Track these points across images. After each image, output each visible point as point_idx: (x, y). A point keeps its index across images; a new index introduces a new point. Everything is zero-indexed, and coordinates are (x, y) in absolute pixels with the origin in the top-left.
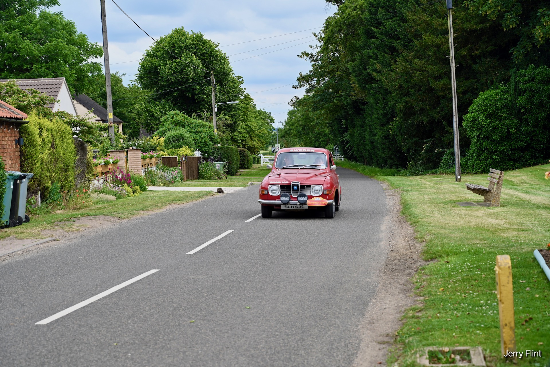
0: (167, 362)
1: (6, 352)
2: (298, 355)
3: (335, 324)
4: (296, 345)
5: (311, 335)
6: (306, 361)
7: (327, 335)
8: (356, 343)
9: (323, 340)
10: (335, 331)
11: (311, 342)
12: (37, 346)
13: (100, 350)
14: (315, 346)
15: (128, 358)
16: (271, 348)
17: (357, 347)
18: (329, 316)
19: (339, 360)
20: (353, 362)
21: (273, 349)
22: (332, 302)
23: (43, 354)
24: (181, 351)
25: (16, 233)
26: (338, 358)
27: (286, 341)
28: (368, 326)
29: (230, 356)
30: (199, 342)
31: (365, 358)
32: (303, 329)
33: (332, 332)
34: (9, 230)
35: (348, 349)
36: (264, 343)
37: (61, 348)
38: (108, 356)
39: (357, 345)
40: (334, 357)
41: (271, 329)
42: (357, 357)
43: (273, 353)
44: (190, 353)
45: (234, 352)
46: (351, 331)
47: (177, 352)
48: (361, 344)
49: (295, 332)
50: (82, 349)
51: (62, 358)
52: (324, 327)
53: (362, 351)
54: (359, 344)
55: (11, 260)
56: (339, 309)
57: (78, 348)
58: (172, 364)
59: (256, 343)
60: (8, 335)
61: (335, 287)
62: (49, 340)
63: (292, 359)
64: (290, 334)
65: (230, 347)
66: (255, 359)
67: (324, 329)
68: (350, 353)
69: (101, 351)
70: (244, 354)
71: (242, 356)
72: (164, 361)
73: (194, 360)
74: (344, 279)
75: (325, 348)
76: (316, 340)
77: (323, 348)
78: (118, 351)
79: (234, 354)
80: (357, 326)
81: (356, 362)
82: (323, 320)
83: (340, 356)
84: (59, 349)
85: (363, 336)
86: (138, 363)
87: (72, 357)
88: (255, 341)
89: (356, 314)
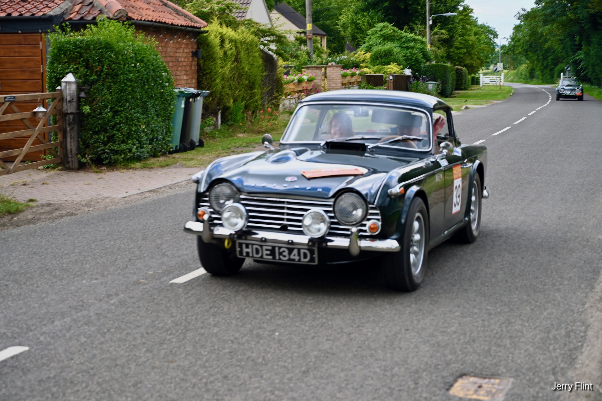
0: (324, 348)
1: (122, 322)
2: (501, 346)
3: (554, 300)
4: (499, 330)
5: (520, 315)
6: (511, 355)
7: (542, 317)
8: (581, 331)
9: (537, 324)
10: (554, 310)
11: (520, 327)
12: (163, 315)
13: (240, 324)
14: (525, 333)
15: (274, 339)
16: (465, 334)
17: (582, 337)
18: (546, 287)
19: (557, 358)
20: (575, 360)
21: (468, 335)
22: (553, 266)
23: (167, 327)
24: (345, 331)
25: (185, 159)
26: (556, 354)
27: (486, 323)
28: (599, 305)
29: (408, 343)
30: (371, 319)
31: (593, 355)
32: (511, 306)
33: (549, 312)
34: (177, 156)
35: (570, 339)
36: (456, 325)
37: (192, 320)
38: (249, 335)
39: (582, 334)
40: (550, 351)
41: (468, 303)
42: (582, 353)
43: (466, 341)
44: (357, 336)
45: (415, 336)
46: (576, 311)
47: (338, 333)
48: (588, 333)
49: (499, 310)
50: (218, 322)
51: (190, 335)
52: (538, 304)
53: (588, 343)
54: (585, 332)
55: (171, 192)
56: (561, 277)
57: (214, 321)
58: (329, 351)
59: (446, 325)
60: (133, 297)
61: (556, 245)
62: (181, 305)
63: (492, 352)
64: (493, 312)
65: (411, 328)
66: (441, 349)
67: (539, 306)
68: (572, 346)
69: (242, 326)
70: (428, 341)
71: (424, 344)
72: (320, 346)
73: (360, 347)
74: (569, 235)
75: (538, 336)
76: (527, 324)
77: (536, 337)
78: (264, 328)
79: (414, 340)
80: (584, 304)
81: (580, 362)
82: (538, 294)
83: (558, 350)
84: (189, 321)
85: (592, 320)
86: (286, 348)
87: (203, 334)
88: (445, 321)
89: (583, 286)
